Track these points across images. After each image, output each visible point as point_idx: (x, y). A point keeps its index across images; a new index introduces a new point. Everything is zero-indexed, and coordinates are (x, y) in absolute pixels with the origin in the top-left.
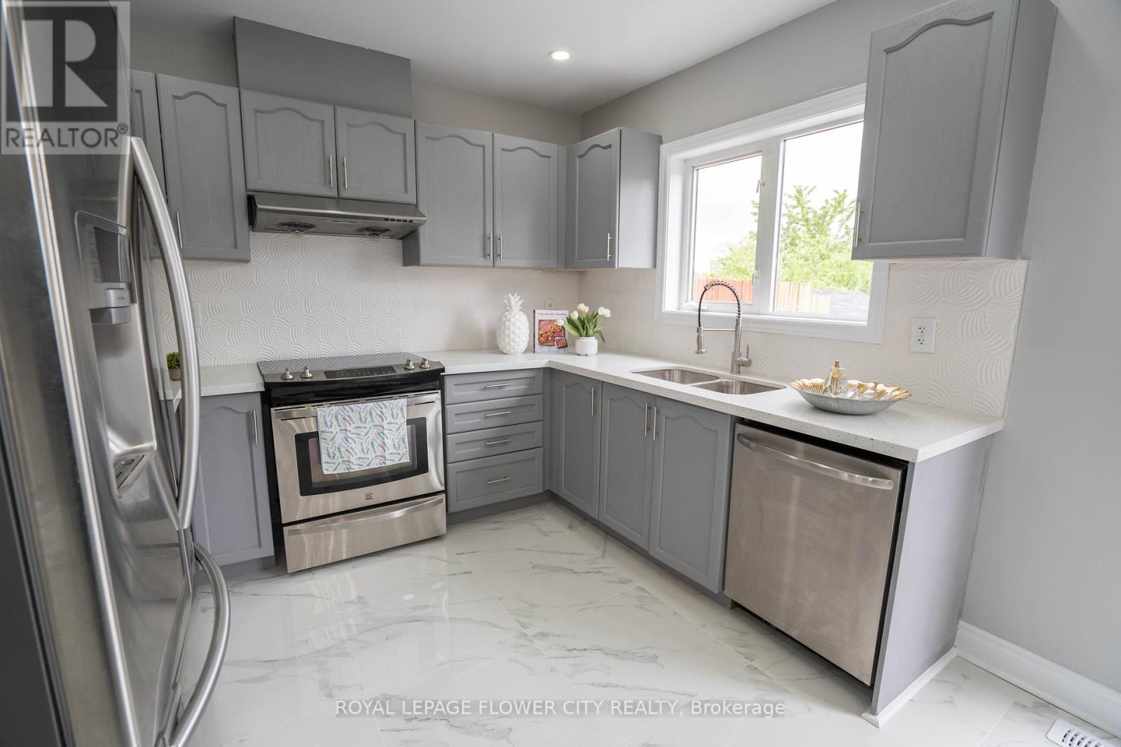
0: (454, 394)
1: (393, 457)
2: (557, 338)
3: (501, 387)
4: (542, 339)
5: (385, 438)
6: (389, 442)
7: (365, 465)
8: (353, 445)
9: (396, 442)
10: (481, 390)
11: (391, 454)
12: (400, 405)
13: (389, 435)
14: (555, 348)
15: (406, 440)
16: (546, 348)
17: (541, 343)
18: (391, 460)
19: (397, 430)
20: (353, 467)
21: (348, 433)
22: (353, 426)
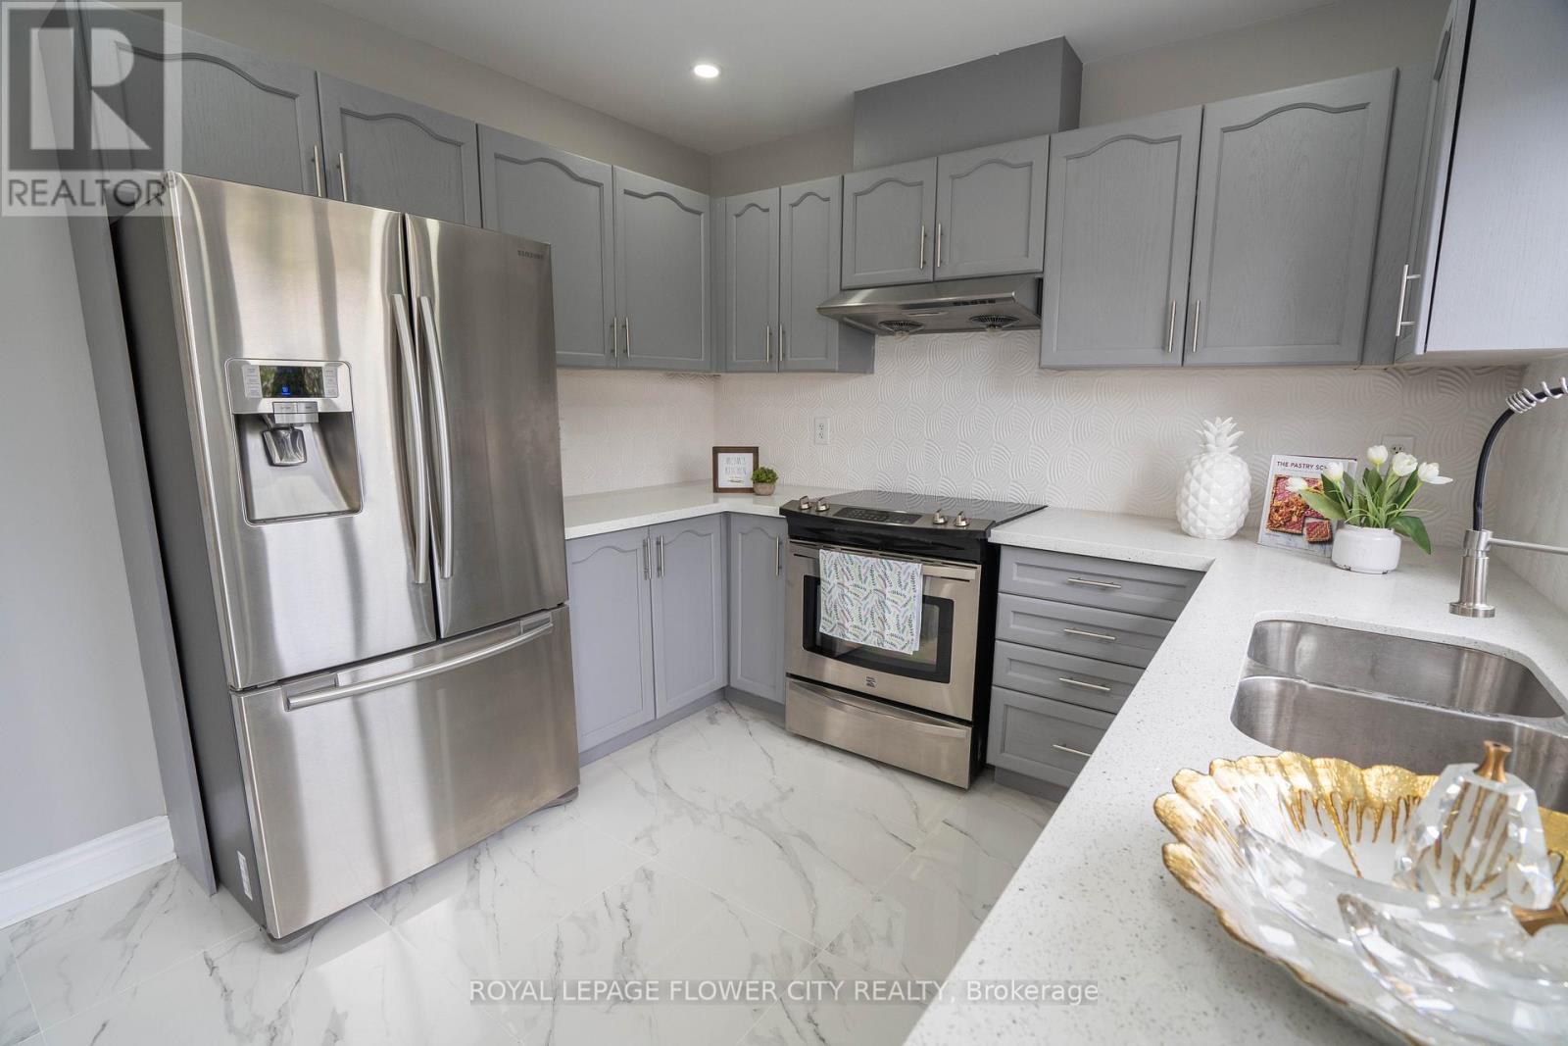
0: (1015, 578)
1: (894, 640)
2: (1309, 520)
3: (1104, 589)
4: (1276, 516)
5: (886, 611)
6: (891, 619)
7: (861, 638)
8: (849, 607)
9: (901, 621)
10: (1064, 583)
11: (892, 635)
12: (910, 571)
13: (892, 609)
14: (1302, 542)
15: (914, 623)
16: (1282, 538)
17: (1273, 526)
18: (892, 644)
19: (905, 606)
20: (849, 635)
21: (846, 590)
22: (851, 582)
